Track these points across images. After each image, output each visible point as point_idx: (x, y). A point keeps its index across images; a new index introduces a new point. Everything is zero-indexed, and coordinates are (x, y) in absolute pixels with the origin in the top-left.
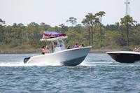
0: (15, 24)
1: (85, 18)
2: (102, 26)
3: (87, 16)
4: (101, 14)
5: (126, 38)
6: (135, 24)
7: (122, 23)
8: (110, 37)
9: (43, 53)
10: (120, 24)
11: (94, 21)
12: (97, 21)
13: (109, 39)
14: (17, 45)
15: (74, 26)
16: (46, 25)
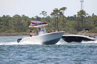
0: (4, 16)
1: (53, 12)
2: (64, 17)
3: (54, 10)
4: (64, 9)
5: (81, 26)
6: (87, 16)
7: (78, 15)
8: (70, 25)
9: (31, 36)
10: (77, 16)
11: (59, 14)
12: (61, 14)
13: (69, 26)
14: (5, 30)
15: (45, 17)
16: (26, 17)
